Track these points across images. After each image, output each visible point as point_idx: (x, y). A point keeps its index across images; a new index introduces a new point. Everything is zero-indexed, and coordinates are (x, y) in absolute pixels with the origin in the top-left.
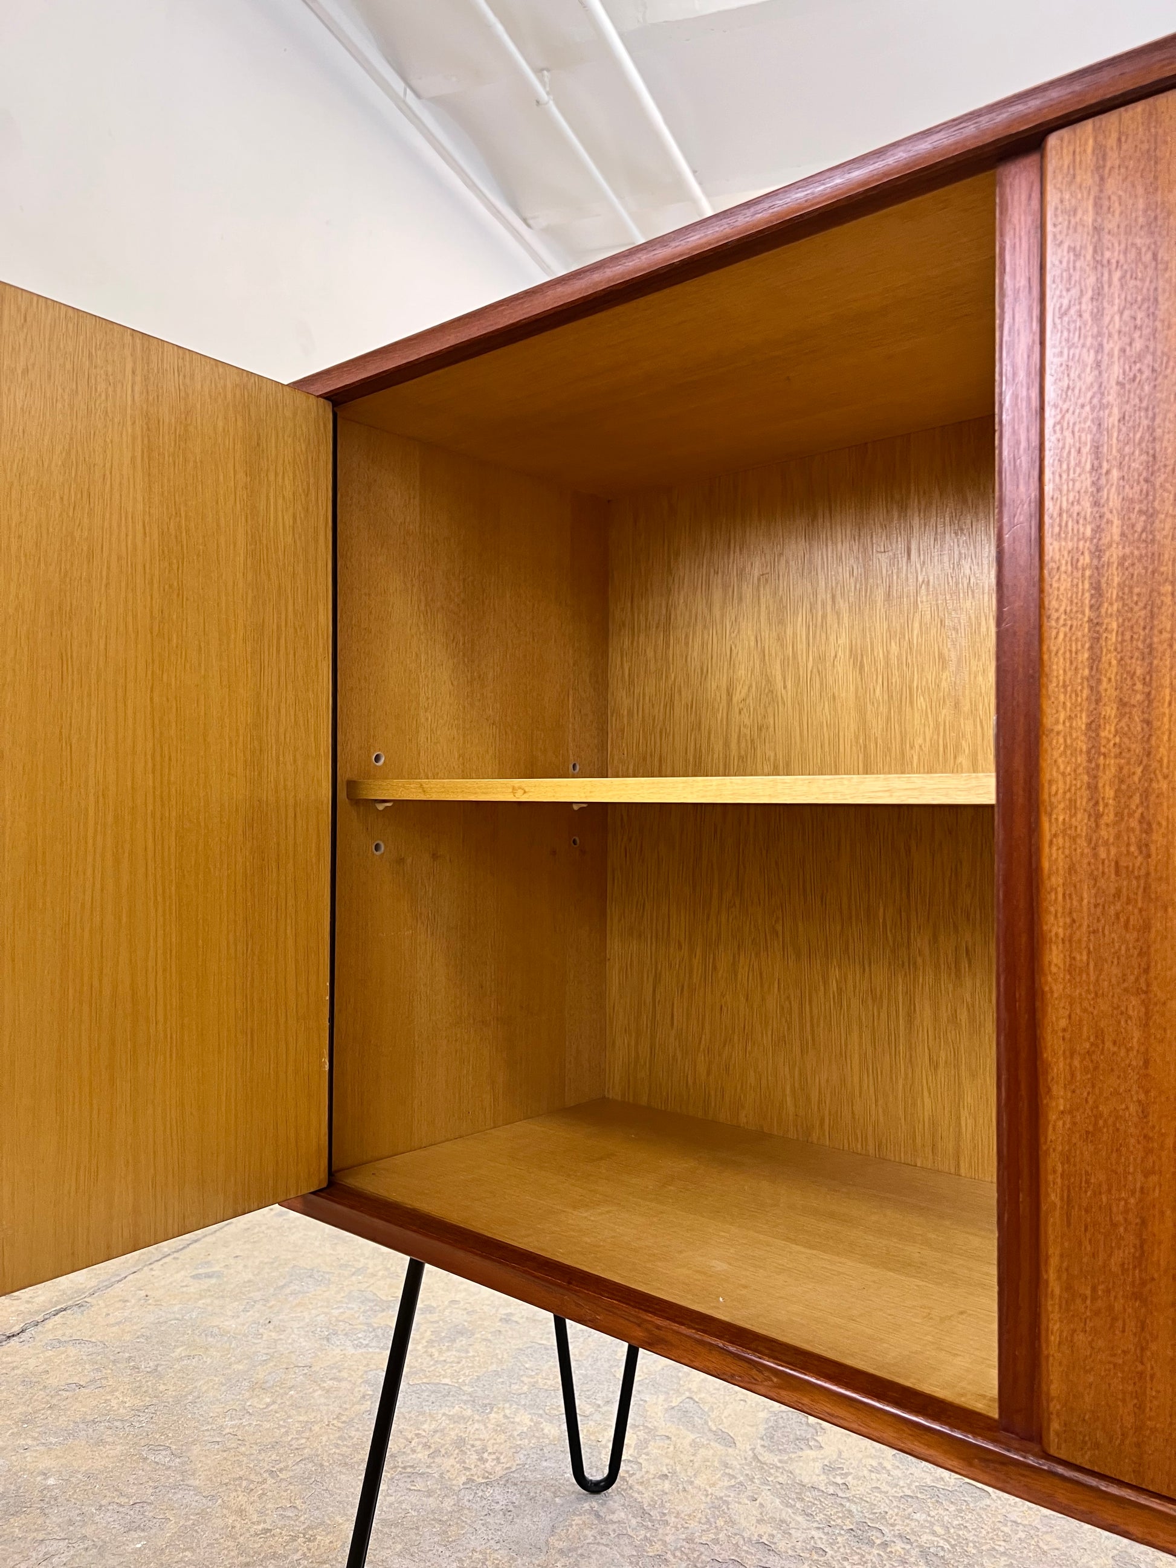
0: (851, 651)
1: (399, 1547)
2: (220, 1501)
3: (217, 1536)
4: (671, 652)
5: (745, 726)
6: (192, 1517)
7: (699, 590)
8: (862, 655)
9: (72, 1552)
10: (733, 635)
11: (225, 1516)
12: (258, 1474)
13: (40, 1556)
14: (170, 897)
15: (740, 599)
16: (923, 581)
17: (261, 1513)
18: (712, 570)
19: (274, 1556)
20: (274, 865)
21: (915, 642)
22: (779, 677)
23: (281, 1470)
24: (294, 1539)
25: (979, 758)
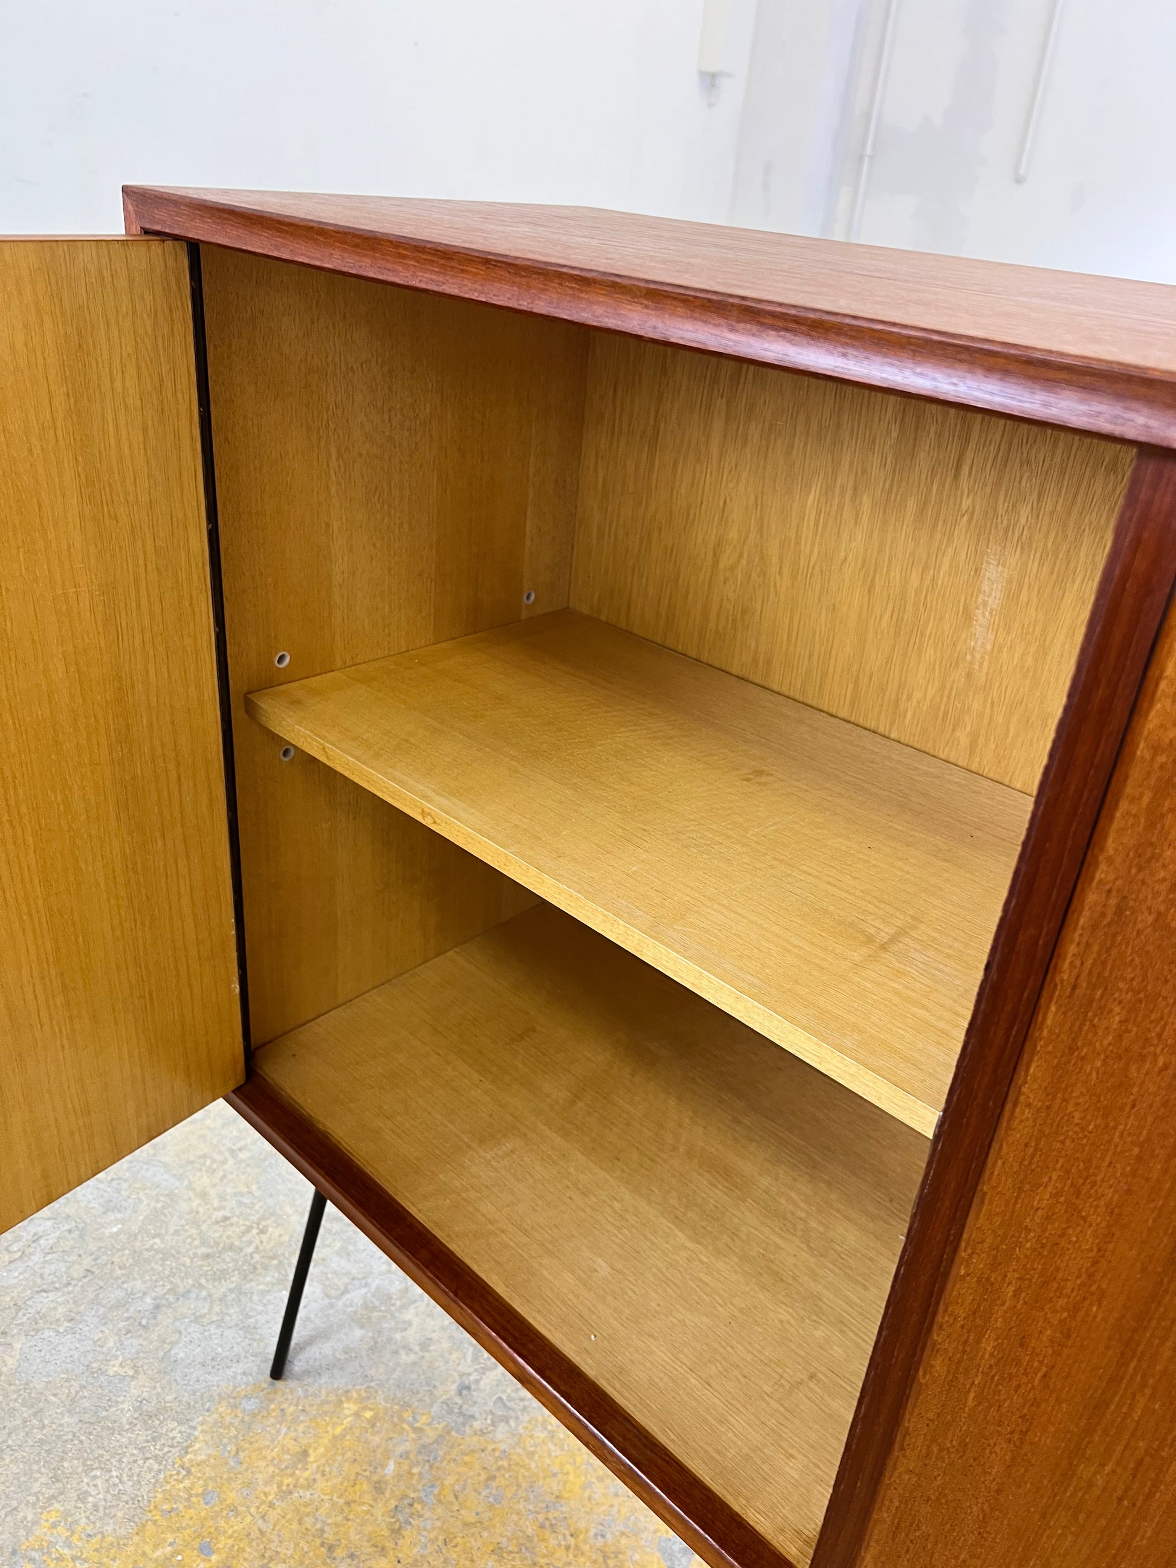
0: (864, 561)
1: (338, 1245)
2: (186, 1182)
3: (183, 1222)
4: (655, 476)
5: (728, 600)
6: (162, 1199)
7: (698, 408)
8: (875, 571)
9: (57, 1234)
10: (731, 485)
11: (190, 1199)
12: (221, 1153)
13: (30, 1237)
14: (38, 912)
15: (745, 442)
16: (966, 511)
17: (222, 1197)
18: (716, 391)
19: (231, 1247)
20: (157, 834)
21: (940, 582)
22: (775, 560)
23: (240, 1149)
24: (249, 1229)
25: (980, 741)
